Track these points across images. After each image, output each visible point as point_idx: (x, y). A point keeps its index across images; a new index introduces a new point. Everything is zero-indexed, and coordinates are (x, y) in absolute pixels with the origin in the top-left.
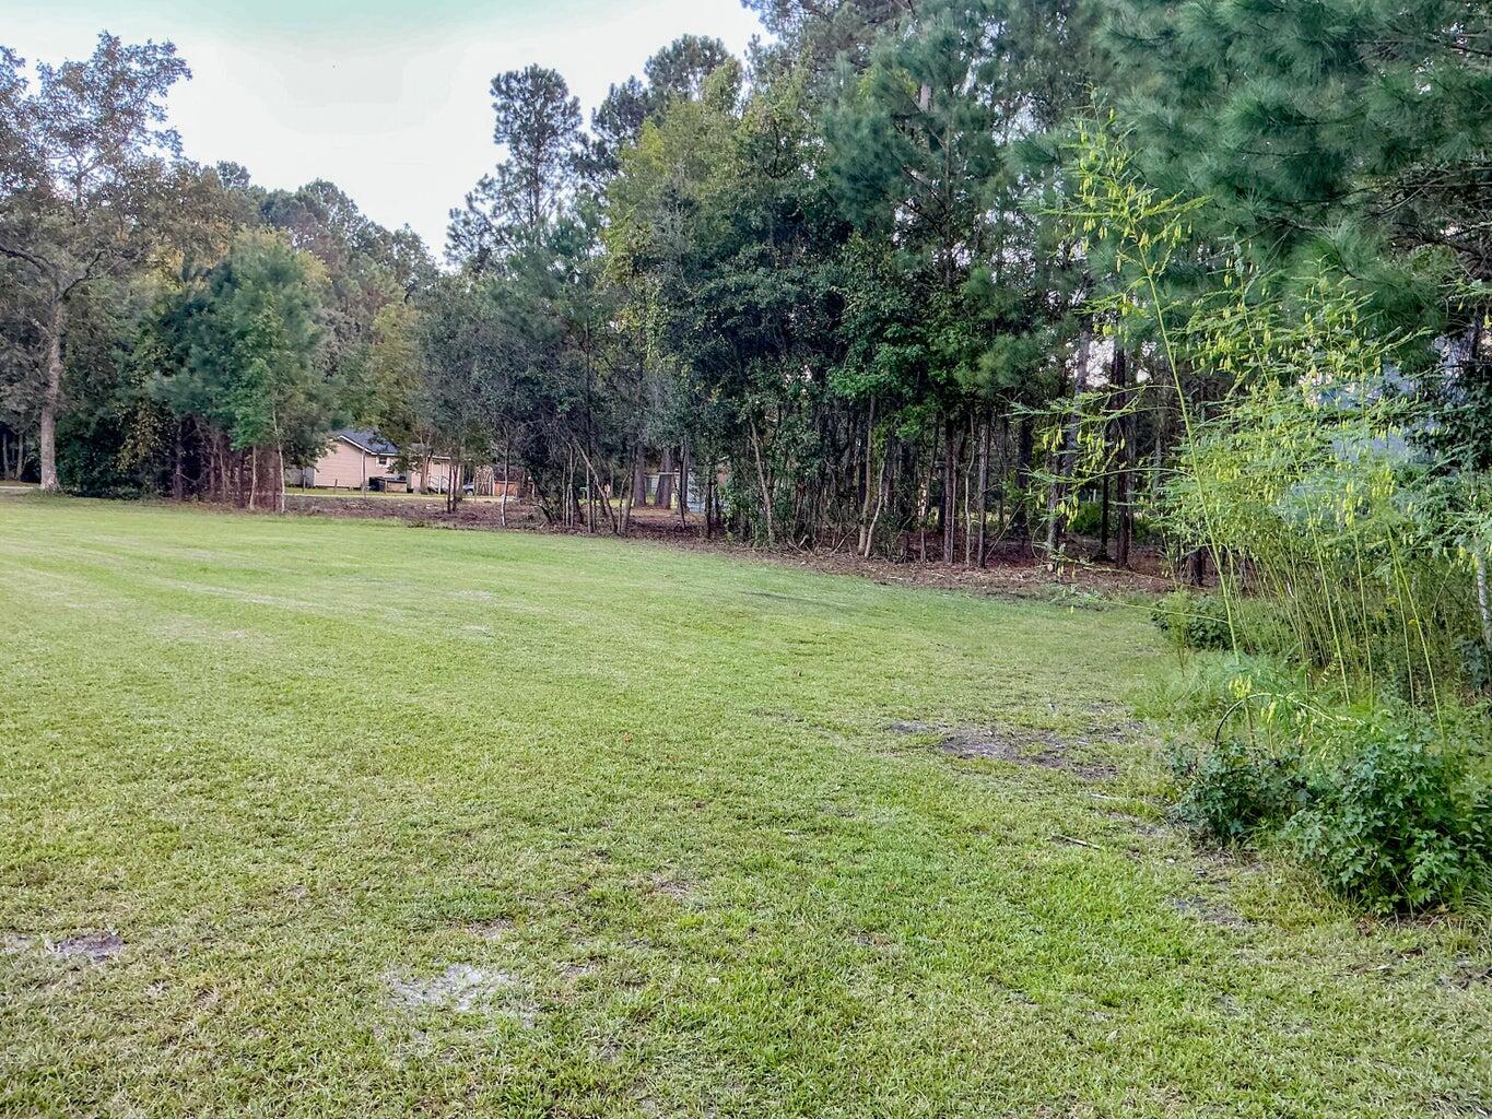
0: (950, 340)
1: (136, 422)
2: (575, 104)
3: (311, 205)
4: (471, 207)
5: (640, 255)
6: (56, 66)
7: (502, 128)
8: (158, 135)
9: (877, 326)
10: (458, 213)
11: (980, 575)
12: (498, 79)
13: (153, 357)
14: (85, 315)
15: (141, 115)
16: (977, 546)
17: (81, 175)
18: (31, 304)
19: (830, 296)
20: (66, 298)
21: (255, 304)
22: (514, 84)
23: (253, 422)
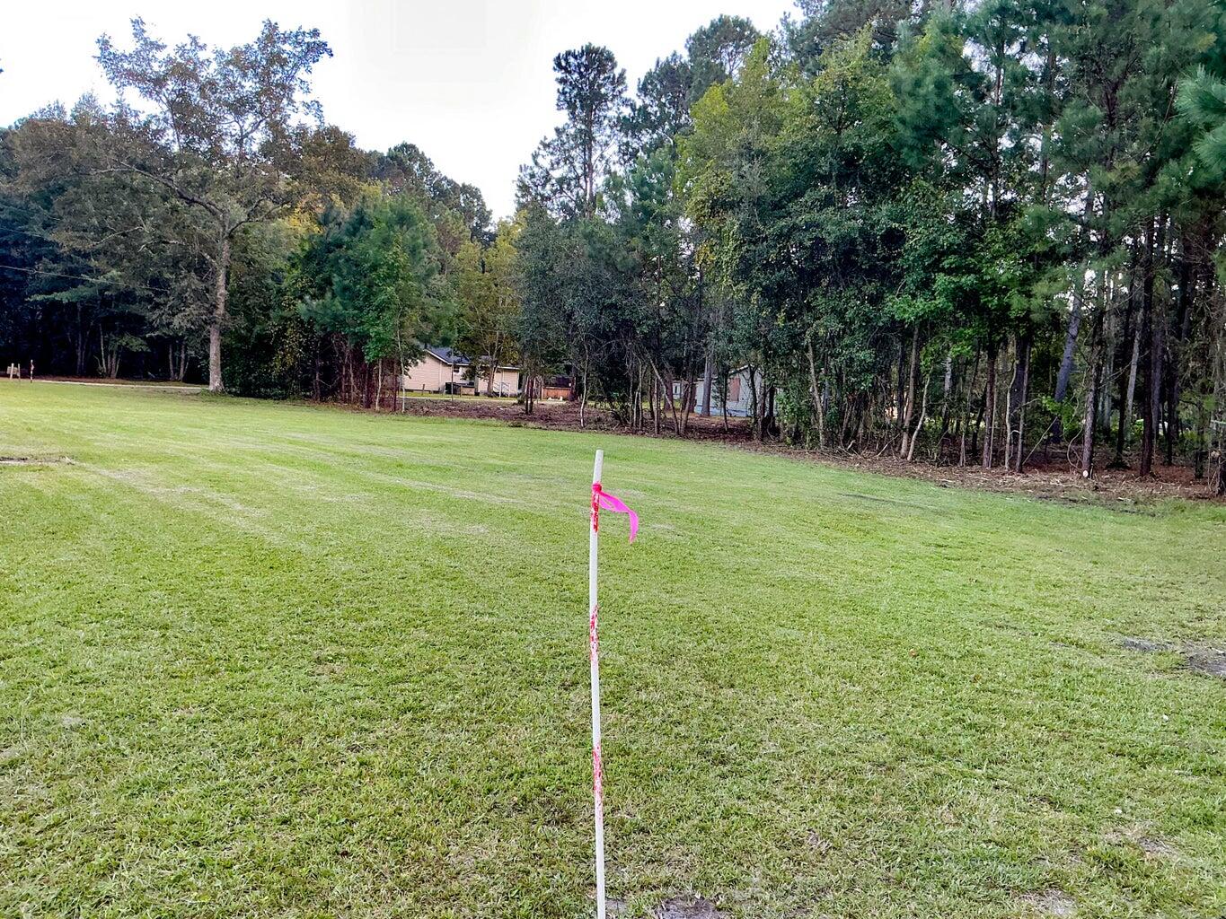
0: (1003, 270)
1: (286, 337)
2: (622, 75)
3: (401, 163)
4: (536, 163)
5: (718, 199)
6: (227, 50)
7: (562, 98)
8: (304, 104)
9: (935, 258)
10: (526, 168)
11: (1020, 479)
12: (558, 58)
13: (299, 285)
14: (245, 250)
15: (291, 89)
16: (1015, 453)
17: (243, 137)
18: (203, 241)
19: (890, 231)
20: (231, 237)
21: (386, 243)
22: (572, 60)
23: (383, 339)
